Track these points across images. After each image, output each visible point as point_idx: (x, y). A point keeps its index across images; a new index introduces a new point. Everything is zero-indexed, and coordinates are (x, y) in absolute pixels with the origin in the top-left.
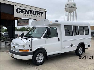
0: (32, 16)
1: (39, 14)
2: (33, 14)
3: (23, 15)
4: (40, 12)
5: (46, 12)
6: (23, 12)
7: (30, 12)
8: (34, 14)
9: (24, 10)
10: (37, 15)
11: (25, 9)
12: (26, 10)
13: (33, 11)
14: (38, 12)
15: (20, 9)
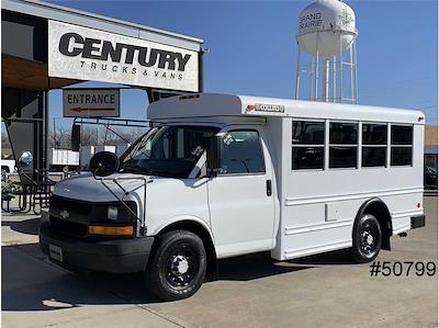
2: (142, 61)
5: (201, 54)
6: (93, 53)
7: (124, 51)
10: (161, 66)
11: (103, 37)
12: (107, 44)
13: (143, 50)
14: (163, 53)
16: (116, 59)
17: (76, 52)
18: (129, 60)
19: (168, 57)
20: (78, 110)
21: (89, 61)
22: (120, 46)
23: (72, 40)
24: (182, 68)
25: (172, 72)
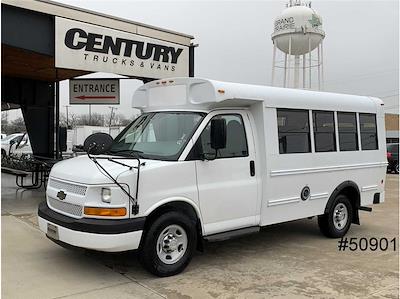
0: (132, 63)
4: (168, 49)
5: (192, 48)
11: (105, 32)
12: (108, 39)
15: (82, 34)
16: (116, 52)
17: (80, 46)
18: (128, 53)
19: (162, 50)
20: (83, 98)
21: (92, 54)
22: (119, 41)
23: (77, 34)
24: (174, 61)
25: (166, 64)
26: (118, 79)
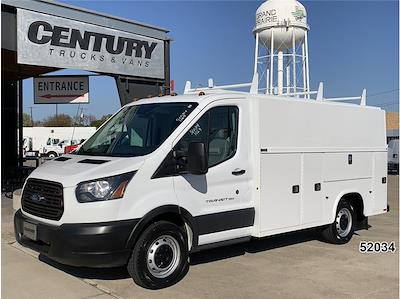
1: (134, 51)
3: (62, 53)
5: (167, 42)
6: (62, 40)
8: (115, 49)
9: (67, 30)
11: (73, 25)
14: (131, 42)
15: (47, 27)
16: (84, 46)
17: (44, 40)
18: (97, 48)
19: (135, 45)
20: (49, 96)
21: (58, 49)
22: (88, 34)
23: (41, 27)
24: (148, 56)
25: (139, 59)
26: (87, 76)
